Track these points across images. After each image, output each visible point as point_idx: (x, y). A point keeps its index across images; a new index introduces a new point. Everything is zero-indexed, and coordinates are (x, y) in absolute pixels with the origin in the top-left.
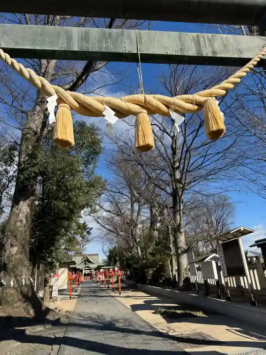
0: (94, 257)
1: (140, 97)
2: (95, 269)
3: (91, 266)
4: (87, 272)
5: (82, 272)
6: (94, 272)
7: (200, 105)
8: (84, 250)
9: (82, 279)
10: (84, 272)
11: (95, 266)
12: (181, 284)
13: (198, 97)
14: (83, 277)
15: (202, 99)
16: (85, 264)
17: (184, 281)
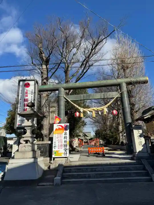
0: (89, 133)
1: (93, 108)
2: (89, 140)
3: (87, 138)
4: (86, 141)
5: (83, 141)
6: (89, 141)
7: (103, 109)
8: (83, 130)
9: (84, 144)
10: (84, 141)
11: (90, 138)
12: (120, 143)
13: (102, 108)
14: (84, 143)
15: (103, 108)
16: (84, 137)
17: (121, 143)
